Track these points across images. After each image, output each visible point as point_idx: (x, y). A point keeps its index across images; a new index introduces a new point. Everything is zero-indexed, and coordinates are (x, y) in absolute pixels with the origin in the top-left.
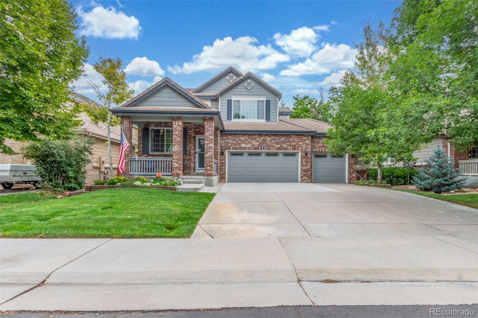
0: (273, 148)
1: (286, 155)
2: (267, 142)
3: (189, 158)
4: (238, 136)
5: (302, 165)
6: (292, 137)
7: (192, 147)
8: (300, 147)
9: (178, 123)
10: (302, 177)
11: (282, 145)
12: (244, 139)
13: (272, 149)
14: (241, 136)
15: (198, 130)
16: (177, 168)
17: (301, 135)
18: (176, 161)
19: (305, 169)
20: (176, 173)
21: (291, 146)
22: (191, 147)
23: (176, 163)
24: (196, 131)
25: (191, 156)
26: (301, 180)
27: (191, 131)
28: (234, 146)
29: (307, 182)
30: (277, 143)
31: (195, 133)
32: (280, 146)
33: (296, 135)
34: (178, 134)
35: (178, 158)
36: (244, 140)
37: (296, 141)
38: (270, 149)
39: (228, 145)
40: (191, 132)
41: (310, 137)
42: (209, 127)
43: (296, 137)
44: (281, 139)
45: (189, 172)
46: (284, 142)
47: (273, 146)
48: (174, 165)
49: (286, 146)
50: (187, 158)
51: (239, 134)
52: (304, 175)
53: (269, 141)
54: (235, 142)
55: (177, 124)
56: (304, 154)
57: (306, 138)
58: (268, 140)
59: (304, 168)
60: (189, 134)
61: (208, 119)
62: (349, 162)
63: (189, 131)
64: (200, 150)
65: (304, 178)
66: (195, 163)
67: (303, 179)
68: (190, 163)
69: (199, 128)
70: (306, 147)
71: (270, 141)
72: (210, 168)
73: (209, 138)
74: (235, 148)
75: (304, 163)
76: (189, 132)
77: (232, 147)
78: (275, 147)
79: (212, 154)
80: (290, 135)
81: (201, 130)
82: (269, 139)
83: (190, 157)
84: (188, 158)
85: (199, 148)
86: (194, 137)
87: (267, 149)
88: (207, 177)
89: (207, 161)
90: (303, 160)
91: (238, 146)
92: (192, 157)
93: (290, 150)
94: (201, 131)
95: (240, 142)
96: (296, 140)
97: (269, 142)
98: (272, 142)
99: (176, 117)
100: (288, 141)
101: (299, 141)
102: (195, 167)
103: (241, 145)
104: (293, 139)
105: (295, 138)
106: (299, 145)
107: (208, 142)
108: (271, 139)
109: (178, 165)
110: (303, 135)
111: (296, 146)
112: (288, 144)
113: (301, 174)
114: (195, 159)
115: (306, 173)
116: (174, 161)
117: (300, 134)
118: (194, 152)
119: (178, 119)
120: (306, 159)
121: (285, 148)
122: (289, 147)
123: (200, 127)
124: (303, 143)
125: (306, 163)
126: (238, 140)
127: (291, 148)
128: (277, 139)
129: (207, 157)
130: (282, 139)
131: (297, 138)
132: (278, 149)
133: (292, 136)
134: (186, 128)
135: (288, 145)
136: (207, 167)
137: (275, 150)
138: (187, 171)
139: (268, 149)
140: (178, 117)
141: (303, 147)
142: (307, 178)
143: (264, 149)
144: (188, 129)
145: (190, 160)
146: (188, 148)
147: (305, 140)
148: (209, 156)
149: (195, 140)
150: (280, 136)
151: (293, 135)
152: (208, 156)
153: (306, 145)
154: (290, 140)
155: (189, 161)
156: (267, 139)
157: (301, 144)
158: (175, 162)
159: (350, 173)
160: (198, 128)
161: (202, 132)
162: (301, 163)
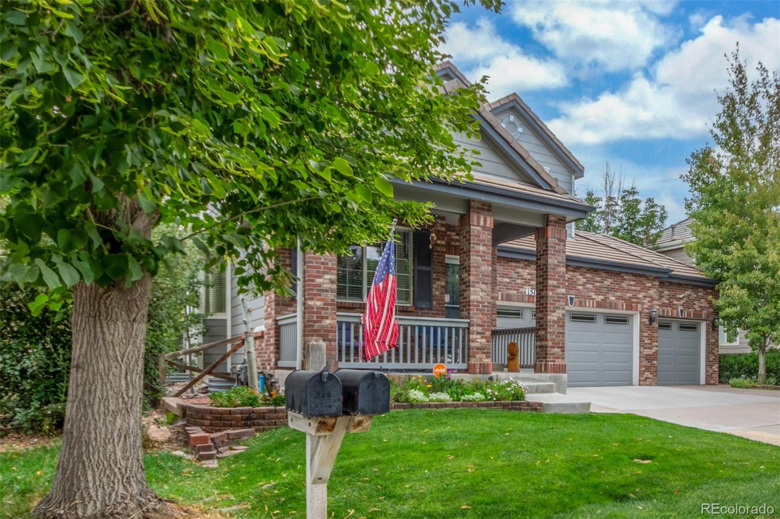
0: (589, 302)
1: (611, 320)
2: (578, 287)
4: (514, 264)
5: (642, 345)
6: (625, 280)
8: (638, 303)
9: (485, 221)
10: (641, 373)
11: (608, 295)
12: (529, 274)
13: (587, 304)
14: (522, 265)
16: (481, 349)
17: (641, 276)
18: (479, 329)
19: (649, 355)
20: (480, 364)
21: (624, 300)
23: (479, 336)
26: (640, 381)
28: (506, 292)
29: (650, 385)
30: (598, 291)
32: (602, 297)
33: (633, 275)
34: (484, 252)
35: (484, 322)
36: (529, 277)
37: (633, 288)
38: (583, 304)
41: (657, 283)
42: (557, 241)
43: (634, 281)
44: (605, 282)
46: (610, 289)
47: (590, 298)
48: (474, 341)
49: (613, 298)
51: (518, 261)
52: (647, 369)
53: (582, 285)
54: (507, 280)
55: (482, 223)
56: (646, 321)
57: (650, 285)
58: (580, 282)
59: (647, 352)
61: (555, 222)
62: (708, 340)
65: (647, 374)
67: (645, 376)
70: (649, 304)
71: (584, 285)
72: (559, 350)
73: (557, 273)
74: (508, 298)
75: (646, 342)
78: (594, 299)
79: (563, 315)
80: (622, 275)
81: (453, 240)
82: (582, 280)
87: (578, 304)
88: (553, 374)
89: (552, 333)
90: (645, 334)
91: (515, 292)
93: (623, 309)
94: (453, 243)
95: (519, 281)
96: (634, 286)
97: (581, 287)
98: (587, 288)
99: (478, 201)
100: (617, 287)
101: (638, 288)
103: (521, 290)
104: (628, 283)
105: (631, 283)
106: (638, 298)
107: (555, 283)
108: (585, 280)
109: (483, 340)
110: (645, 276)
111: (633, 300)
112: (619, 294)
113: (640, 367)
115: (649, 364)
116: (475, 328)
117: (640, 273)
119: (484, 209)
120: (650, 332)
121: (613, 305)
122: (620, 302)
124: (644, 294)
125: (649, 341)
126: (515, 275)
127: (625, 305)
128: (597, 282)
129: (554, 322)
130: (608, 282)
131: (634, 283)
132: (599, 305)
133: (626, 277)
135: (618, 298)
136: (554, 347)
137: (593, 307)
139: (581, 305)
140: (484, 204)
141: (644, 304)
142: (651, 376)
143: (571, 304)
146: (437, 289)
147: (649, 288)
148: (559, 318)
150: (604, 275)
151: (627, 273)
152: (555, 318)
153: (650, 299)
154: (623, 285)
156: (578, 279)
157: (641, 296)
158: (478, 333)
159: (710, 363)
162: (641, 341)
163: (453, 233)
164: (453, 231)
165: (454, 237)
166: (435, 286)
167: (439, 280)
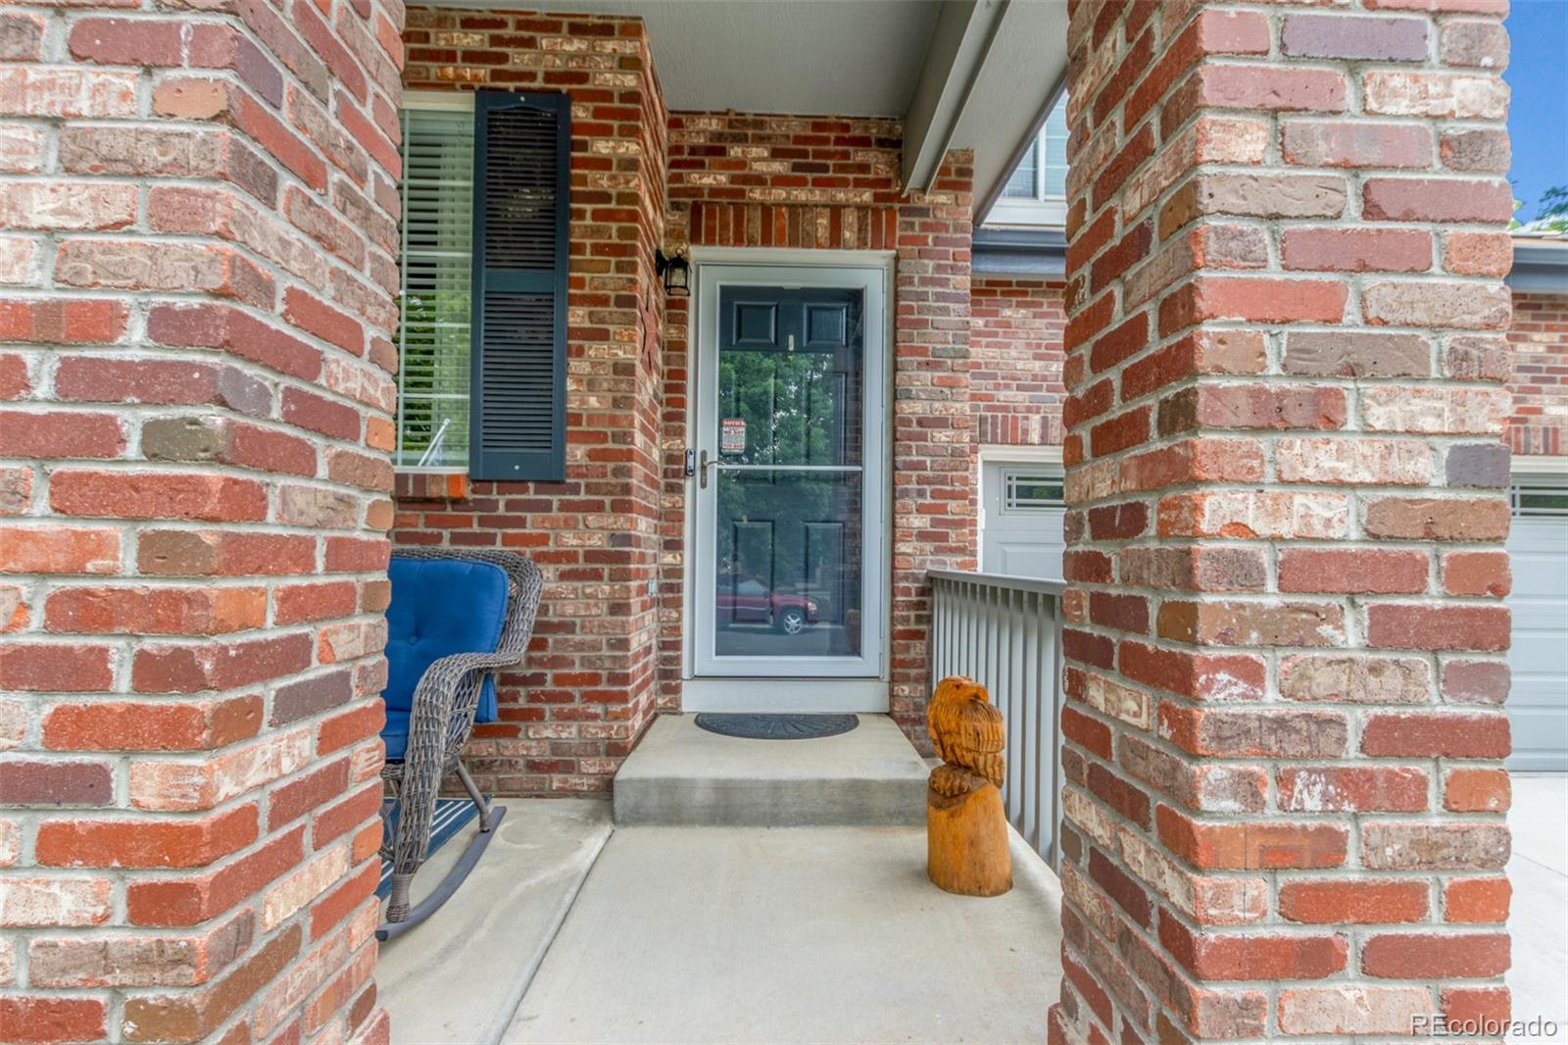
3: (597, 542)
7: (648, 387)
15: (723, 179)
22: (625, 370)
24: (696, 191)
25: (622, 507)
27: (630, 148)
31: (682, 219)
39: (1002, 395)
40: (631, 164)
45: (592, 749)
50: (570, 540)
60: (602, 181)
63: (602, 147)
64: (737, 436)
66: (671, 591)
68: (619, 608)
69: (735, 152)
76: (603, 164)
77: (1035, 420)
81: (759, 180)
83: (619, 522)
84: (590, 534)
85: (724, 414)
86: (667, 265)
92: (643, 526)
94: (757, 194)
102: (670, 644)
114: (673, 545)
118: (670, 458)
123: (741, 139)
134: (564, 101)
138: (570, 733)
144: (580, 113)
145: (615, 559)
146: (592, 385)
149: (675, 308)
155: (605, 588)
160: (715, 150)
161: (766, 209)
163: (756, 151)
164: (760, 140)
165: (759, 167)
166: (577, 366)
167: (602, 336)
